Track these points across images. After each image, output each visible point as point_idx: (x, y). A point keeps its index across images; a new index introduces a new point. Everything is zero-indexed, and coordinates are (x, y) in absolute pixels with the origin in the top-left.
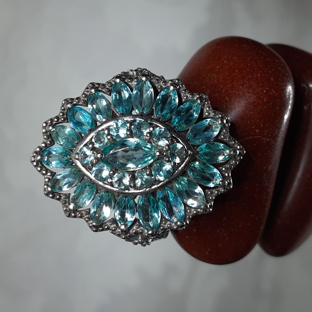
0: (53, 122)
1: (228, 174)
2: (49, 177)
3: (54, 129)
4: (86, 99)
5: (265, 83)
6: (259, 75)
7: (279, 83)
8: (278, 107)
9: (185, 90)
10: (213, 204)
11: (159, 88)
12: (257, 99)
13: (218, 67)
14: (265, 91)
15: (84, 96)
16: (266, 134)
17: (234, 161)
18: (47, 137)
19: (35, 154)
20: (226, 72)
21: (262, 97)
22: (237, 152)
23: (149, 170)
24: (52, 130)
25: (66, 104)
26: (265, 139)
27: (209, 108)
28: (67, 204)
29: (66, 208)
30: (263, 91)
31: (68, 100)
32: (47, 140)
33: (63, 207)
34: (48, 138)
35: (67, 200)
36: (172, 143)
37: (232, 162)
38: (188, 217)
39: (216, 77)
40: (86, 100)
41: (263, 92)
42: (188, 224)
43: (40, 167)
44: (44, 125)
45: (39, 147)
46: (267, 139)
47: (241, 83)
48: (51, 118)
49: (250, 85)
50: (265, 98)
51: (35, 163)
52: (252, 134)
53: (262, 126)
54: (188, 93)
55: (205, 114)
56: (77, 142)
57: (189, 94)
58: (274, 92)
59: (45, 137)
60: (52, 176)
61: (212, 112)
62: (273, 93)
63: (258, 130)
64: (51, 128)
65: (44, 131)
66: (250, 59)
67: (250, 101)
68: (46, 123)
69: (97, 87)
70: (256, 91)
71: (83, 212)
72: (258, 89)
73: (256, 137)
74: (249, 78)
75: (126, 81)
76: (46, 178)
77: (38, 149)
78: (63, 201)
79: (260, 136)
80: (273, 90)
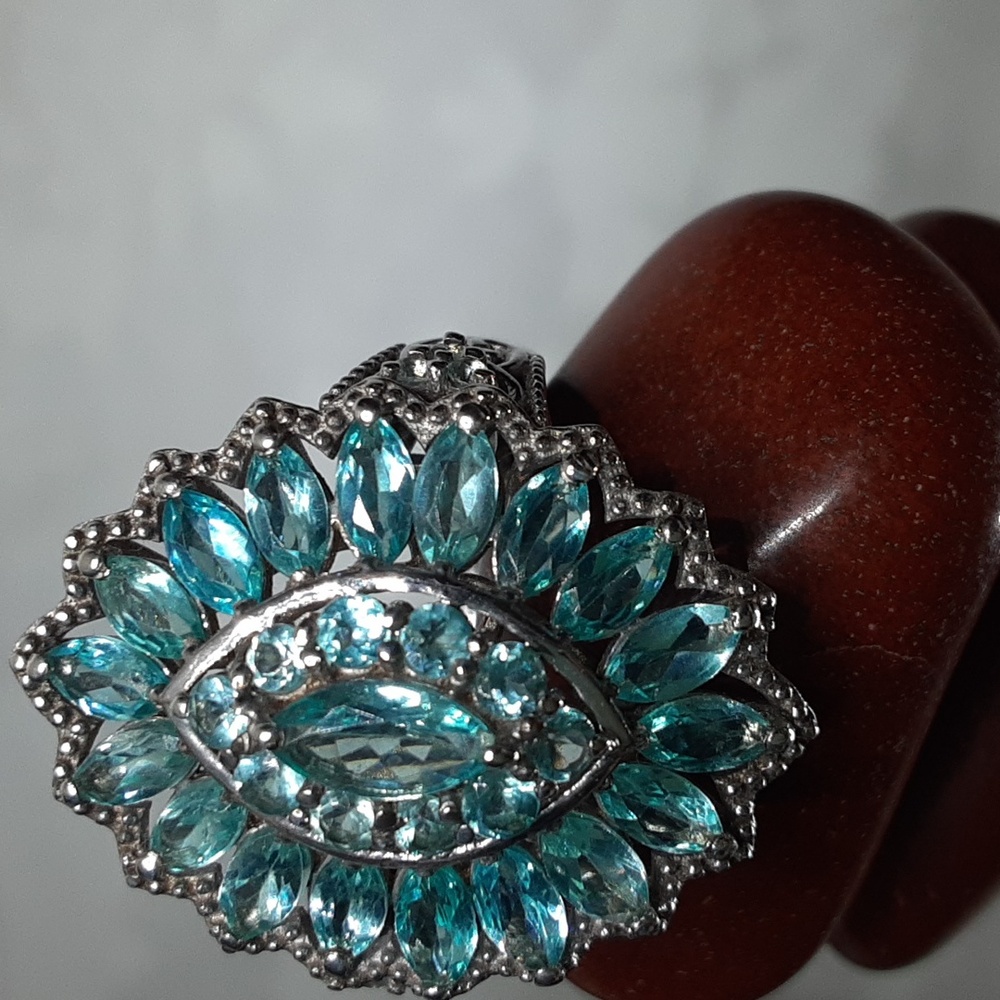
0: (105, 535)
1: (746, 808)
2: (75, 736)
3: (107, 573)
4: (237, 463)
5: (926, 454)
6: (906, 419)
7: (979, 457)
8: (960, 546)
9: (620, 480)
10: (677, 905)
11: (522, 462)
12: (887, 515)
13: (753, 347)
14: (920, 487)
15: (231, 453)
16: (901, 639)
17: (771, 764)
18: (77, 589)
19: (28, 647)
20: (782, 378)
21: (906, 508)
22: (787, 735)
23: (451, 803)
24: (100, 575)
25: (159, 482)
26: (896, 654)
27: (703, 555)
28: (138, 842)
29: (129, 859)
30: (915, 485)
31: (170, 455)
32: (80, 599)
33: (122, 853)
34: (84, 595)
35: (136, 828)
36: (549, 709)
37: (766, 765)
38: (576, 946)
39: (740, 387)
40: (240, 469)
41: (914, 490)
42: (574, 967)
43: (46, 696)
44: (72, 542)
45: (47, 621)
46: (903, 655)
47: (836, 439)
48: (97, 516)
49: (868, 455)
50: (917, 514)
51: (26, 680)
52: (852, 636)
53: (891, 610)
54: (630, 489)
55: (686, 578)
56: (188, 645)
57: (635, 492)
58: (954, 492)
59: (72, 588)
60: (87, 735)
61: (711, 573)
62: (950, 494)
63: (874, 623)
64: (94, 564)
65: (68, 564)
66: (879, 340)
67: (862, 519)
68: (80, 535)
69: (284, 424)
70: (888, 484)
71: (192, 878)
72: (897, 476)
73: (863, 647)
74: (866, 426)
75: (399, 412)
76: (66, 740)
77: (42, 631)
78: (121, 831)
79: (879, 647)
80: (950, 486)
